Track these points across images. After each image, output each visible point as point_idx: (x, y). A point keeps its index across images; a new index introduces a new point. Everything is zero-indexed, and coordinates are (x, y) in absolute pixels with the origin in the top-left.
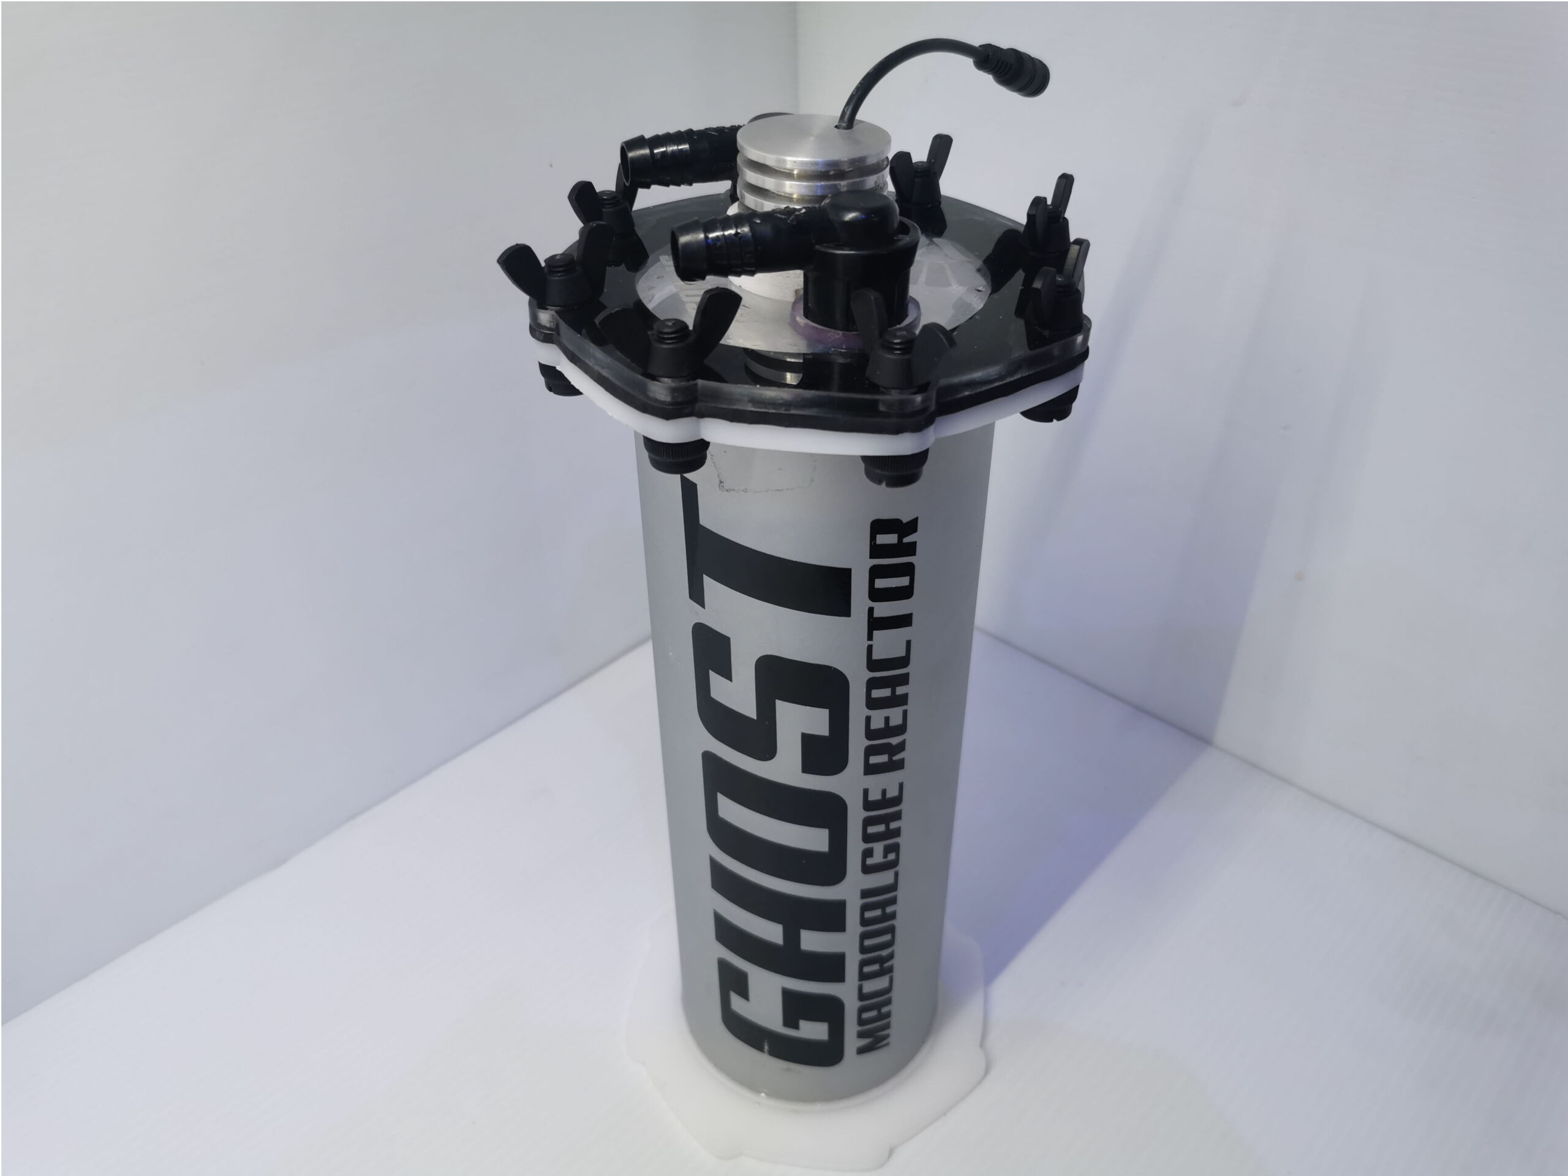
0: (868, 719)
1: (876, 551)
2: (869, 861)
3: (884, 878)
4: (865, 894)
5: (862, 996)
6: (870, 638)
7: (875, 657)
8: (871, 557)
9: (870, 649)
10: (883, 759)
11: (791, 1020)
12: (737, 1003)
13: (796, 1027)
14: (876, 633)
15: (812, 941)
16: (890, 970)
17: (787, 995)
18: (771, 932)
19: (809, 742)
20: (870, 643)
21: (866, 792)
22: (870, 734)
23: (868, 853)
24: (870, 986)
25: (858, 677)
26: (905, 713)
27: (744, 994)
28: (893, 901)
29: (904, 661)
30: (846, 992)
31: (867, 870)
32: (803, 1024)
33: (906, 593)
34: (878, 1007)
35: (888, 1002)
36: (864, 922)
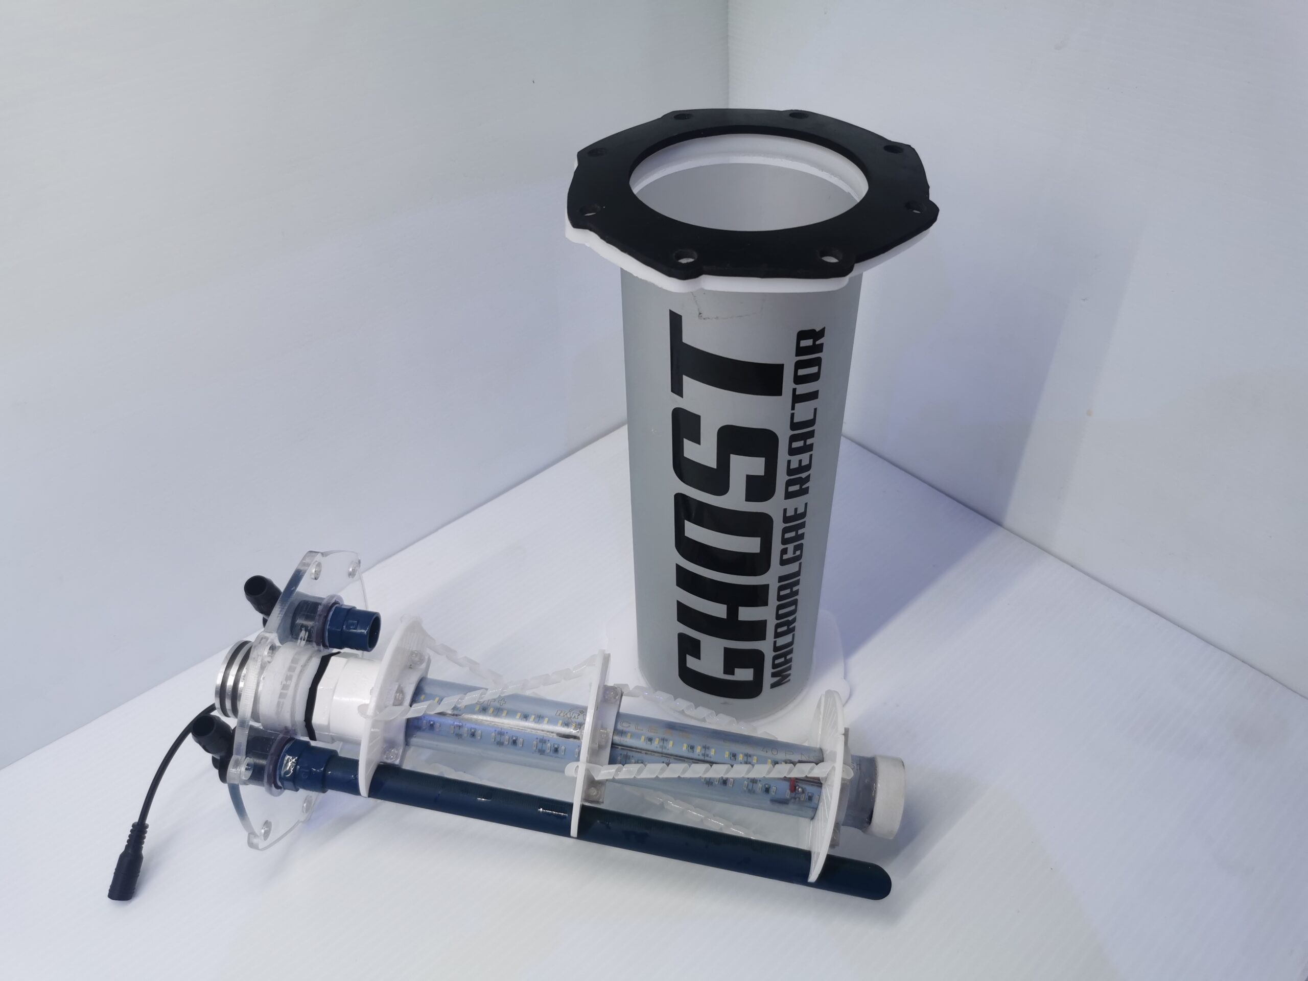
0: (789, 462)
1: (800, 351)
2: (785, 557)
3: (792, 568)
4: (781, 579)
5: (776, 649)
6: (793, 408)
7: (796, 420)
8: (797, 355)
9: (792, 415)
10: (796, 488)
11: (728, 669)
12: (691, 662)
13: (733, 673)
14: (797, 405)
15: (746, 614)
16: (793, 630)
17: (727, 651)
18: (719, 610)
19: (751, 479)
20: (793, 412)
21: (785, 510)
22: (790, 472)
23: (784, 551)
24: (781, 641)
25: (784, 434)
26: (811, 456)
27: (697, 655)
28: (797, 583)
29: (812, 422)
30: (766, 646)
31: (783, 562)
32: (737, 671)
33: (815, 377)
34: (784, 655)
35: (791, 652)
36: (780, 598)
